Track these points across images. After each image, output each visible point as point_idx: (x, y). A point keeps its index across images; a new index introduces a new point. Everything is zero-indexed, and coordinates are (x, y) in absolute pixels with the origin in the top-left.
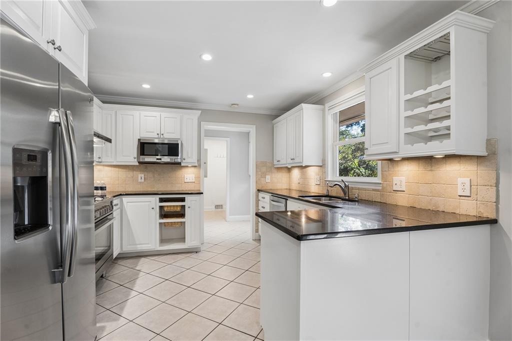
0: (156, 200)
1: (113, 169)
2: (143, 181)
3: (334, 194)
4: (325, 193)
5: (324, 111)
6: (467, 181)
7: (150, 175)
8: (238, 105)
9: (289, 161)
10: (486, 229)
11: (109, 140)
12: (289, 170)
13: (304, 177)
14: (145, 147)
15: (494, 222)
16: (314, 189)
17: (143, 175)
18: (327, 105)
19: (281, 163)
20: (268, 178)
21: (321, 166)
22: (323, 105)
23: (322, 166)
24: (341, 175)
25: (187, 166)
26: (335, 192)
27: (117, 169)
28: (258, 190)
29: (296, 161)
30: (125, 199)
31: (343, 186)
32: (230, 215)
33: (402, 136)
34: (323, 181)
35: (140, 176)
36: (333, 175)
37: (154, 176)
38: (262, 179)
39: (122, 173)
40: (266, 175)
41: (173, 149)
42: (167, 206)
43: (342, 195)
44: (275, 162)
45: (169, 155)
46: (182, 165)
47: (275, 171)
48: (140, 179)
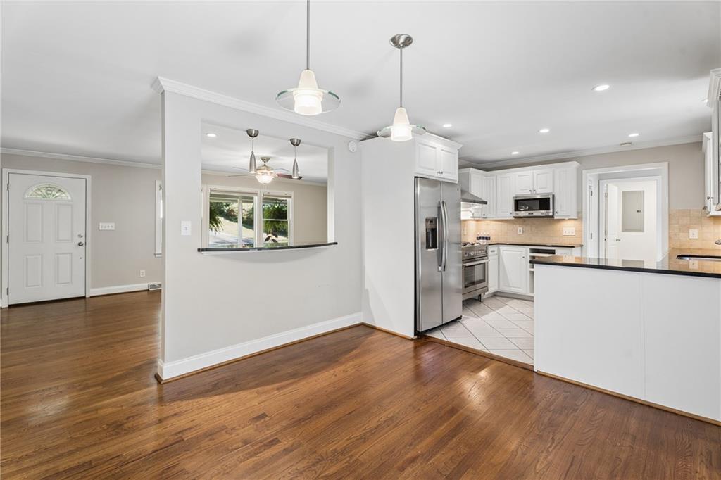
0: (527, 251)
1: (497, 223)
2: (521, 233)
7: (528, 228)
11: (486, 203)
14: (518, 204)
17: (521, 229)
20: (694, 233)
25: (564, 220)
27: (500, 223)
30: (502, 248)
35: (520, 229)
37: (531, 230)
38: (681, 234)
39: (504, 226)
40: (689, 228)
41: (544, 203)
42: (538, 257)
45: (540, 209)
46: (555, 218)
48: (519, 232)
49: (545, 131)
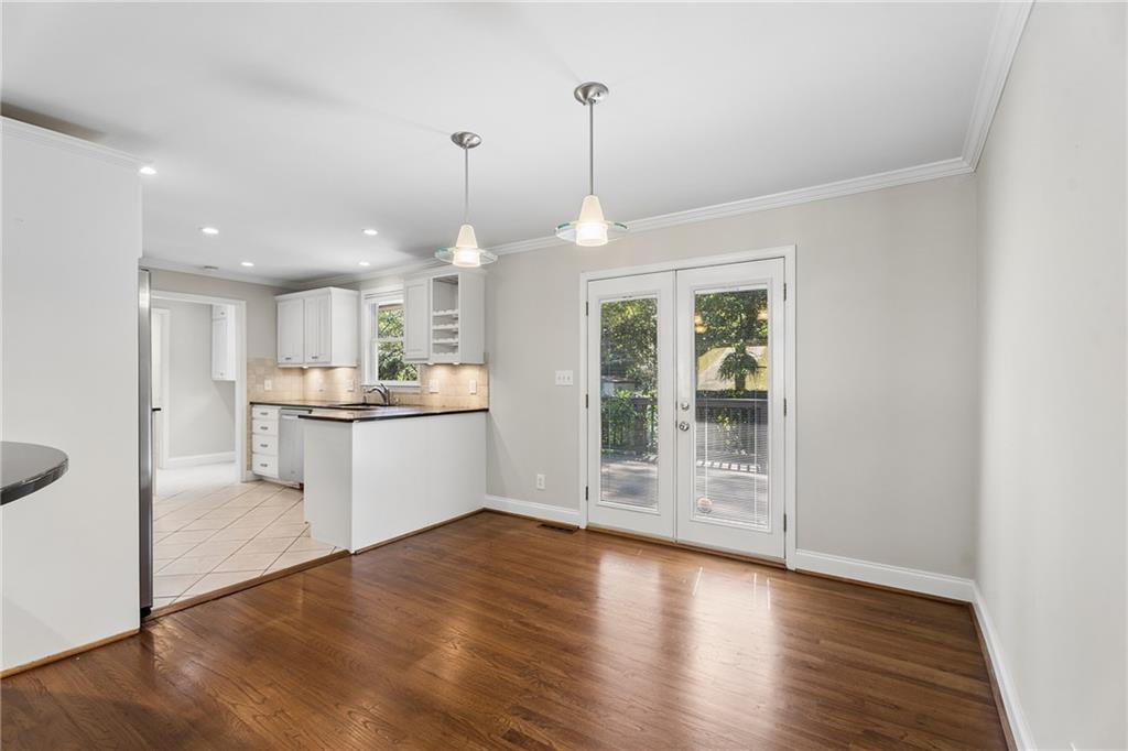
3: (372, 402)
4: (361, 401)
5: (359, 297)
6: (474, 382)
8: (216, 268)
9: (310, 360)
10: (483, 414)
12: (303, 371)
13: (329, 381)
15: (486, 410)
16: (345, 397)
18: (364, 293)
19: (293, 361)
20: (268, 385)
21: (355, 368)
22: (358, 290)
23: (357, 368)
24: (381, 377)
26: (374, 398)
28: (251, 403)
29: (320, 360)
31: (383, 391)
32: (170, 456)
33: (432, 332)
34: (358, 386)
36: (371, 379)
38: (258, 385)
40: (264, 379)
43: (382, 401)
44: (281, 360)
47: (281, 373)
49: (210, 231)
